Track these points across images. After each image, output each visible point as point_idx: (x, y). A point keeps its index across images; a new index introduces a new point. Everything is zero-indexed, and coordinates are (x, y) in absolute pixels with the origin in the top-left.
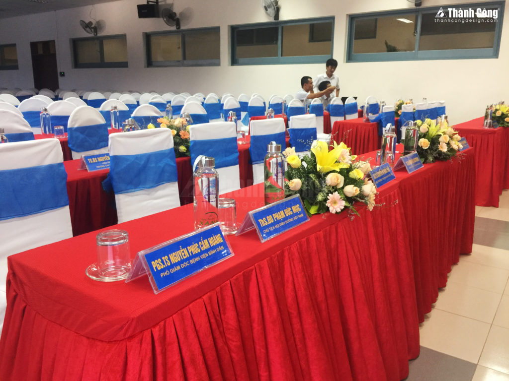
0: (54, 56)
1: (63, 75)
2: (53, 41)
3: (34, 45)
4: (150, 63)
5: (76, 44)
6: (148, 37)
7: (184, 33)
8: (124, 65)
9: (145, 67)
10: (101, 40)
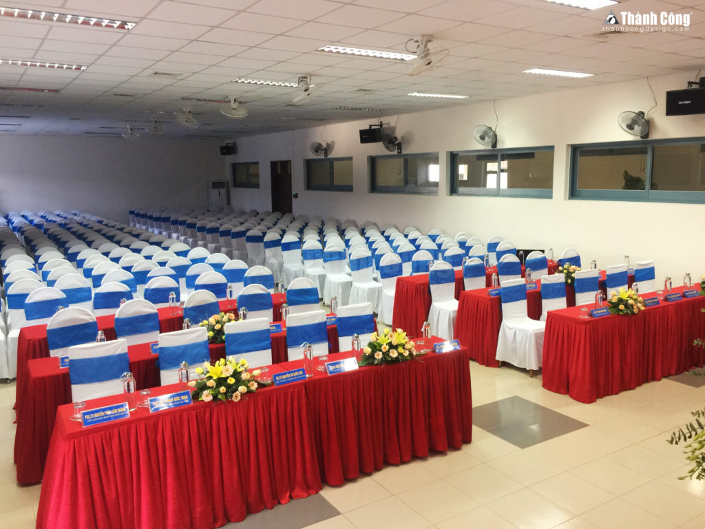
0: (290, 176)
1: (296, 196)
2: (290, 161)
3: (274, 165)
4: (374, 188)
5: (309, 164)
6: (373, 161)
7: (406, 157)
8: (349, 189)
9: (368, 192)
10: (332, 161)
